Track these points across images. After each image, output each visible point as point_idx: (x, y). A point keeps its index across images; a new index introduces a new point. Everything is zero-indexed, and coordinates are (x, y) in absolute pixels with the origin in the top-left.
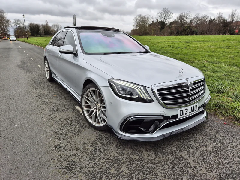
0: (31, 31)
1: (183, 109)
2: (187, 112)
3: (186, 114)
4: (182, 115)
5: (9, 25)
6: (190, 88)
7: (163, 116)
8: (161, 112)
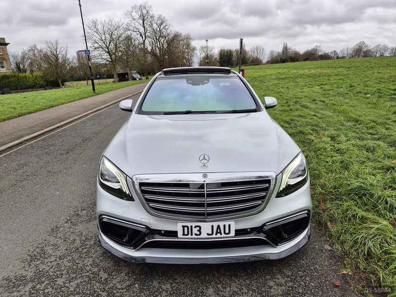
0: (220, 60)
1: (189, 224)
2: (199, 231)
3: (196, 234)
4: (188, 234)
5: (195, 55)
6: (207, 191)
7: (147, 228)
8: (143, 220)
